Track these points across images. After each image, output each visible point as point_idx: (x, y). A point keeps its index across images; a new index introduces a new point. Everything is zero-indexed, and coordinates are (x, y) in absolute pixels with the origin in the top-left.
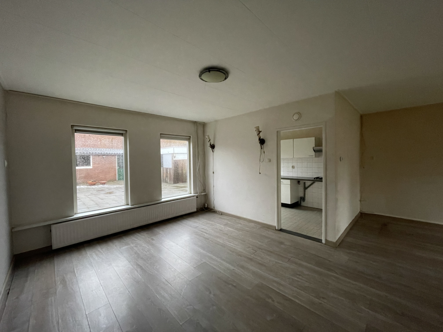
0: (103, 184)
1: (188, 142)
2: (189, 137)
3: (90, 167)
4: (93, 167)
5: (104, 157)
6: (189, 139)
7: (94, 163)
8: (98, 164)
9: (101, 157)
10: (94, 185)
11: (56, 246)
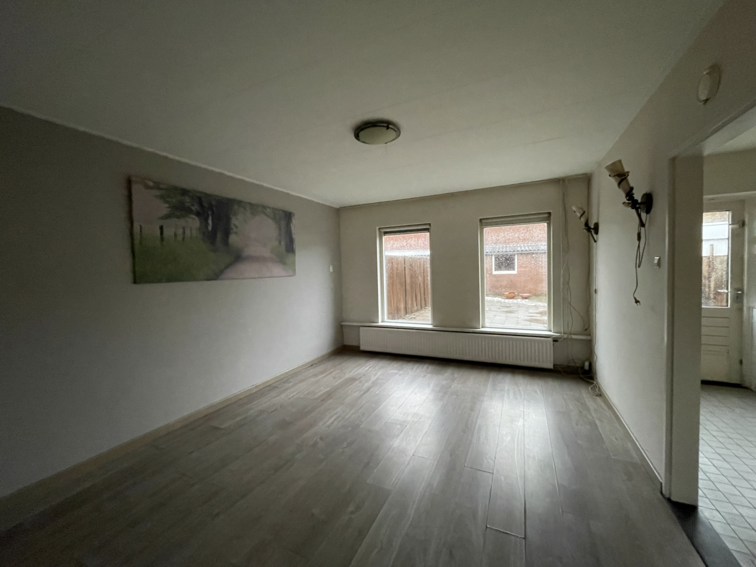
0: (523, 298)
1: (546, 224)
2: (547, 215)
3: (514, 272)
4: (518, 272)
5: (534, 256)
6: (547, 217)
7: (520, 266)
8: (525, 267)
9: (529, 256)
10: (513, 298)
11: (362, 348)
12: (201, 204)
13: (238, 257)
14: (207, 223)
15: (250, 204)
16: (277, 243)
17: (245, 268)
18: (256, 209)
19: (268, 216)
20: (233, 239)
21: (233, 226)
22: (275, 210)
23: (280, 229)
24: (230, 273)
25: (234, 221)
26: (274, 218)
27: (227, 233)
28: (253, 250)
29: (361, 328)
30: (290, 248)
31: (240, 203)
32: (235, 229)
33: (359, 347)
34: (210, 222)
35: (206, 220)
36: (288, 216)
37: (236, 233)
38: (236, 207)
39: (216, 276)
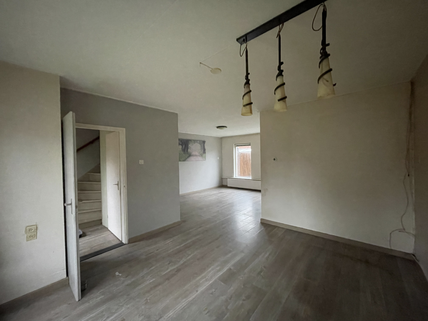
11: (228, 186)
12: (182, 142)
13: (190, 155)
14: (183, 147)
15: (193, 140)
16: (200, 151)
17: (192, 158)
18: (195, 141)
19: (198, 143)
20: (189, 150)
21: (189, 147)
22: (200, 141)
23: (201, 146)
24: (188, 159)
25: (189, 146)
26: (200, 143)
27: (188, 149)
28: (194, 153)
29: (228, 179)
30: (204, 152)
31: (190, 140)
32: (190, 148)
33: (227, 185)
34: (184, 146)
35: (183, 146)
36: (204, 142)
37: (190, 149)
38: (190, 142)
39: (184, 160)
